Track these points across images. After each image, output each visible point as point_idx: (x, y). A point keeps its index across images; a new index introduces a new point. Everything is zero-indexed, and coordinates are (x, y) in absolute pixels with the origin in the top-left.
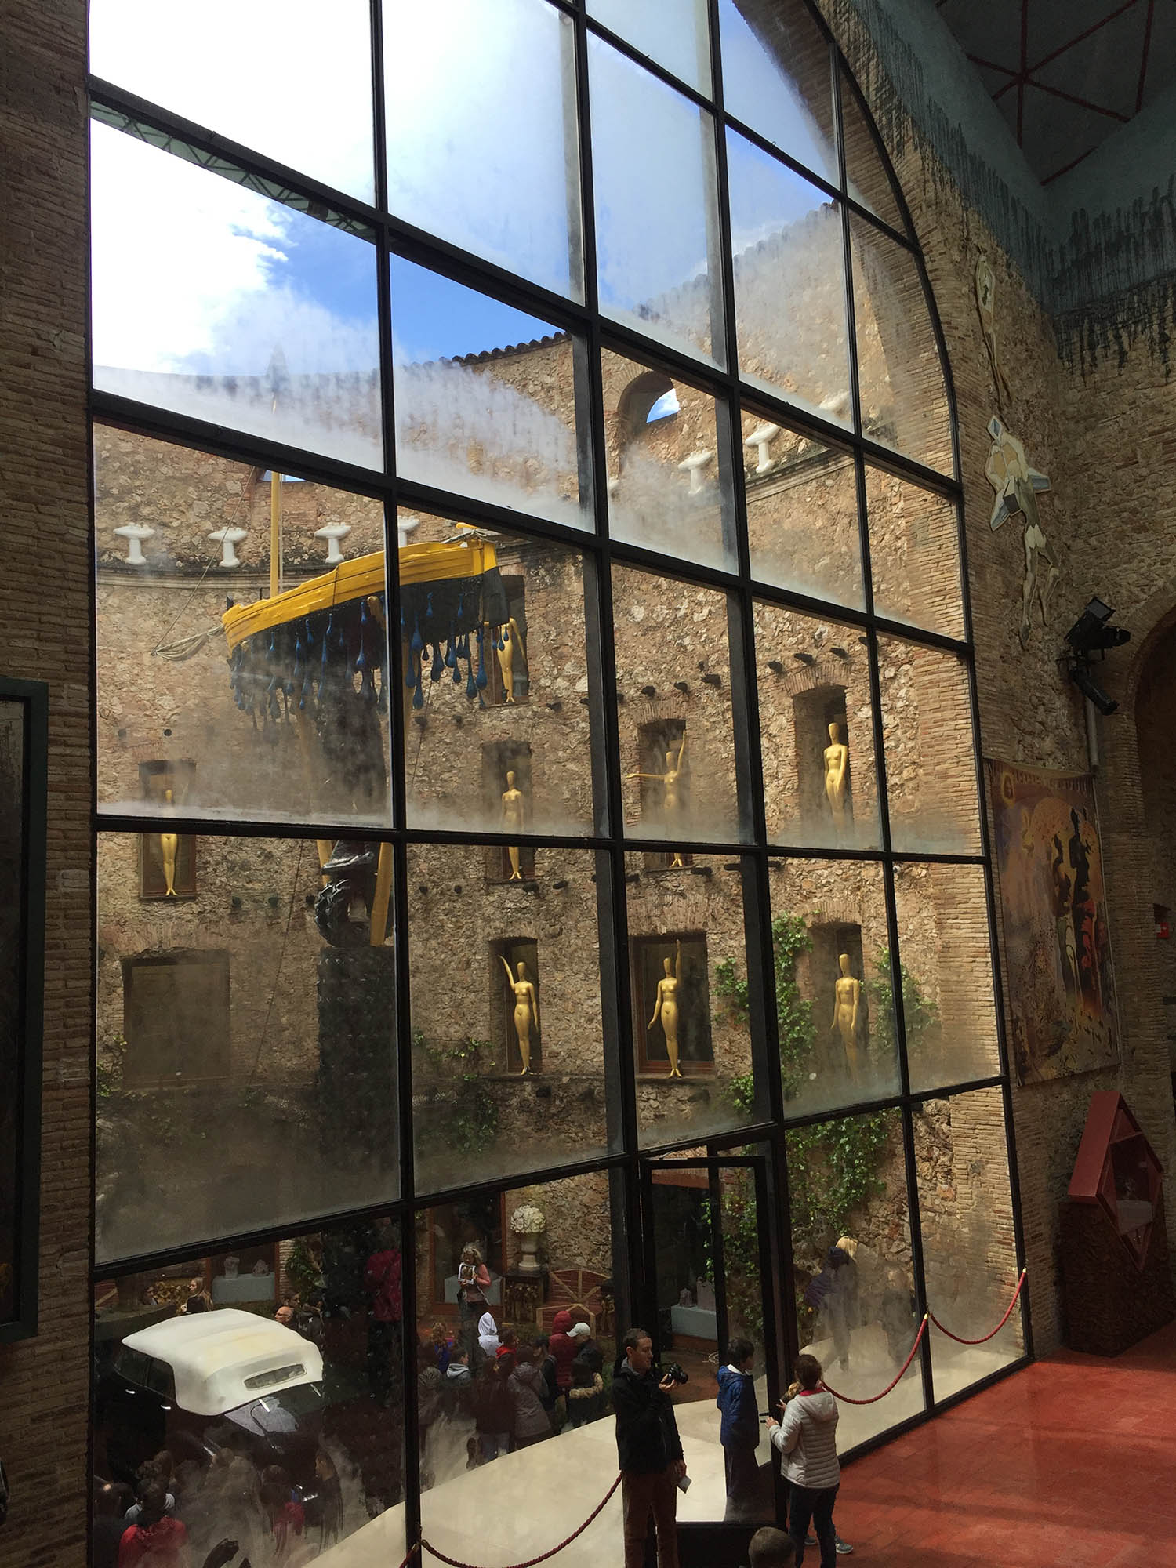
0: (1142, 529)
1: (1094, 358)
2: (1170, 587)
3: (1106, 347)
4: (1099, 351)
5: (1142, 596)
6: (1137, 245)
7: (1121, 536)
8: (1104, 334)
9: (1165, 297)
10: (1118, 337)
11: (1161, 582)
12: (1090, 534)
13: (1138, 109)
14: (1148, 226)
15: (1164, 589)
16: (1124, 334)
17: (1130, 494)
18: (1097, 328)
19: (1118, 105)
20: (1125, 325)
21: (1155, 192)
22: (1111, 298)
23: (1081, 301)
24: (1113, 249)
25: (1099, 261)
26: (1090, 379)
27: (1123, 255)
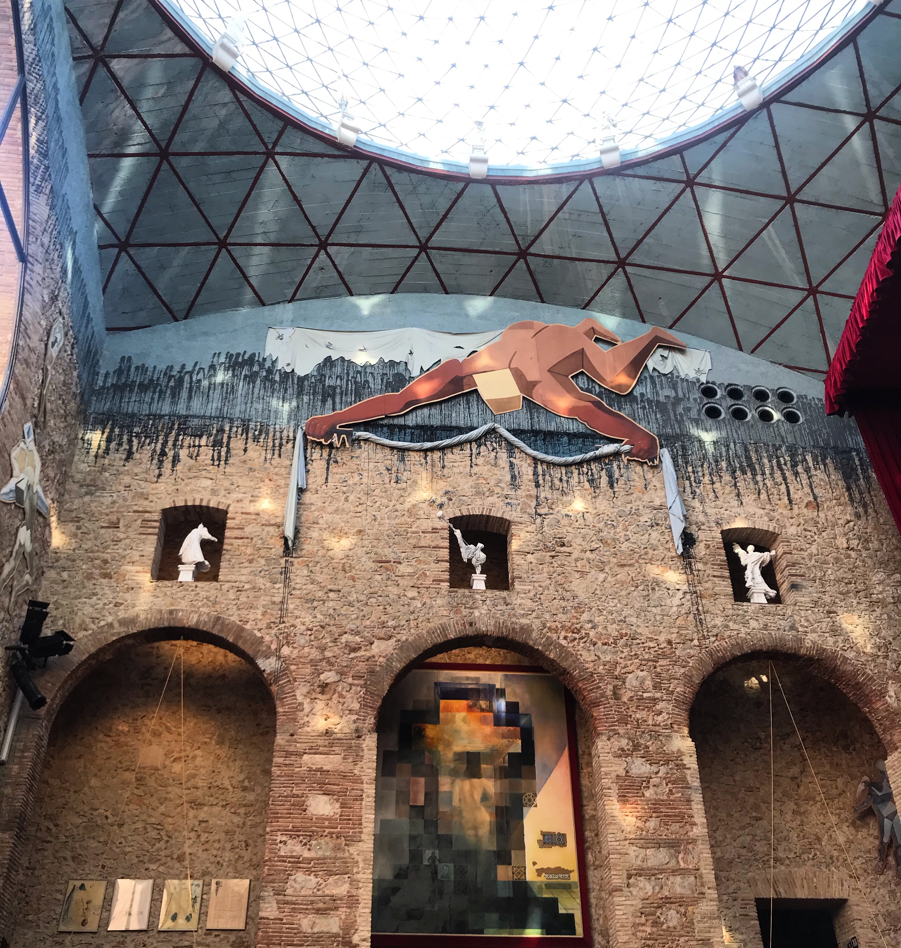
0: (107, 576)
1: (108, 448)
2: (116, 625)
3: (120, 444)
4: (113, 445)
5: (92, 626)
6: (161, 392)
7: (89, 577)
8: (121, 436)
9: (172, 428)
10: (130, 442)
11: (110, 619)
12: (64, 569)
13: (186, 318)
14: (172, 383)
15: (111, 625)
16: (135, 441)
17: (106, 548)
18: (117, 430)
19: (175, 307)
20: (138, 436)
21: (183, 367)
22: (133, 415)
23: (110, 410)
24: (143, 388)
25: (131, 391)
26: (101, 461)
27: (149, 394)
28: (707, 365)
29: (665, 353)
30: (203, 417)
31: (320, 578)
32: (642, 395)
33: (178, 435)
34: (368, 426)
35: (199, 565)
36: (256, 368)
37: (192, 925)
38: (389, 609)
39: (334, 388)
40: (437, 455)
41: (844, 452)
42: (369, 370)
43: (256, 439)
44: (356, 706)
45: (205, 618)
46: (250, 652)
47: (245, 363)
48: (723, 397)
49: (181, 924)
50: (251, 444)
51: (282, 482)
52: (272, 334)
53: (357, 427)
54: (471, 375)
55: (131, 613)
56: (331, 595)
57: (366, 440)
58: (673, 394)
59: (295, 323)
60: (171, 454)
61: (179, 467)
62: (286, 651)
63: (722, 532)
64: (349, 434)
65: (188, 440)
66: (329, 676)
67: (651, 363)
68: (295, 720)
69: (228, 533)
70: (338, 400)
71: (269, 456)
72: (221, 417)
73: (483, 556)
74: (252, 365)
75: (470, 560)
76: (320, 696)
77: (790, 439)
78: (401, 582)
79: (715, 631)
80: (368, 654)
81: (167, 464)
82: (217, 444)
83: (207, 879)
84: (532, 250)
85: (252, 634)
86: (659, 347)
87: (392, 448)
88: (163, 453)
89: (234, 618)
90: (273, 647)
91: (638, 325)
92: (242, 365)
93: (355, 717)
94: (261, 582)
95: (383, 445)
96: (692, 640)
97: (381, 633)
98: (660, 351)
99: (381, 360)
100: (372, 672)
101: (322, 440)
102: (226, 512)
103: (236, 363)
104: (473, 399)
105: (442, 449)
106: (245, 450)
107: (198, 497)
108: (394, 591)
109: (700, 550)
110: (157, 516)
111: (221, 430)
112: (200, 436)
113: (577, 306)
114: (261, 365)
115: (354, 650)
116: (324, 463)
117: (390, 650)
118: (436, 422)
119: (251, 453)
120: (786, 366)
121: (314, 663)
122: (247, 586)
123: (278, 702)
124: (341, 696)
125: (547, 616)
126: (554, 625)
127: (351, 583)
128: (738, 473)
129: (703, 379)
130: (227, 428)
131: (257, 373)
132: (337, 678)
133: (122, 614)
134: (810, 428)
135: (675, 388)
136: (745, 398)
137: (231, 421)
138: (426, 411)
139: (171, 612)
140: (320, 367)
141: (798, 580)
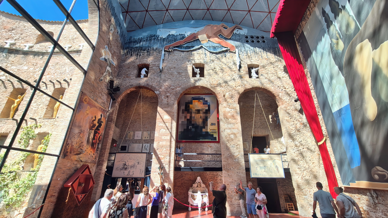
0: (127, 77)
1: (127, 54)
2: (129, 86)
3: (130, 53)
4: (128, 53)
5: (125, 86)
6: (137, 43)
7: (124, 78)
8: (130, 51)
9: (139, 49)
10: (132, 52)
11: (128, 85)
12: (120, 76)
13: (142, 28)
14: (139, 41)
15: (128, 86)
16: (133, 52)
17: (127, 72)
18: (129, 50)
19: (140, 26)
20: (133, 51)
21: (142, 38)
22: (132, 47)
23: (128, 47)
24: (134, 42)
25: (132, 43)
26: (126, 56)
27: (135, 43)
28: (247, 32)
29: (238, 30)
30: (145, 47)
31: (167, 76)
32: (233, 38)
33: (140, 51)
34: (176, 47)
35: (145, 75)
36: (155, 37)
37: (149, 139)
38: (180, 82)
39: (170, 40)
40: (190, 52)
41: (275, 48)
42: (177, 36)
43: (155, 51)
44: (173, 99)
45: (145, 84)
46: (154, 90)
47: (153, 36)
48: (249, 38)
49: (146, 139)
50: (154, 52)
51: (160, 59)
52: (158, 30)
53: (174, 47)
54: (197, 36)
55: (132, 83)
56: (169, 79)
57: (176, 50)
58: (239, 38)
59: (163, 28)
60: (139, 54)
61: (141, 57)
62: (160, 90)
63: (247, 65)
64: (173, 48)
65: (142, 51)
66: (168, 94)
67: (235, 32)
68: (162, 102)
69: (149, 69)
70: (171, 42)
71: (157, 54)
72: (148, 47)
73: (199, 71)
74: (154, 37)
75: (196, 72)
76: (166, 98)
77: (263, 46)
78: (182, 76)
79: (245, 84)
80: (176, 90)
81: (138, 56)
82: (148, 52)
83: (151, 131)
84: (210, 8)
85: (154, 87)
86: (237, 28)
87: (181, 51)
88: (138, 54)
89: (151, 84)
90: (158, 89)
91: (233, 24)
92: (153, 37)
93: (173, 101)
94: (156, 77)
95: (179, 51)
96: (240, 86)
97: (178, 86)
98: (237, 29)
99: (180, 34)
100: (176, 93)
101: (167, 50)
102: (149, 65)
103: (152, 36)
104: (198, 41)
105: (191, 51)
106: (153, 53)
107: (144, 62)
108: (181, 78)
109: (243, 68)
110: (136, 66)
111: (149, 49)
112: (145, 51)
113: (220, 21)
114: (156, 36)
115: (173, 89)
116: (168, 55)
117: (180, 89)
118: (190, 45)
119: (154, 53)
120: (263, 31)
121: (165, 92)
122: (153, 78)
123: (159, 99)
124: (170, 98)
125: (211, 82)
126: (212, 84)
127: (173, 77)
128: (252, 53)
129: (246, 34)
130: (150, 49)
131: (155, 38)
132: (170, 94)
133: (130, 84)
134: (267, 44)
135: (240, 37)
136: (254, 38)
137: (150, 47)
138: (188, 44)
139: (139, 83)
140: (168, 36)
141: (262, 74)
